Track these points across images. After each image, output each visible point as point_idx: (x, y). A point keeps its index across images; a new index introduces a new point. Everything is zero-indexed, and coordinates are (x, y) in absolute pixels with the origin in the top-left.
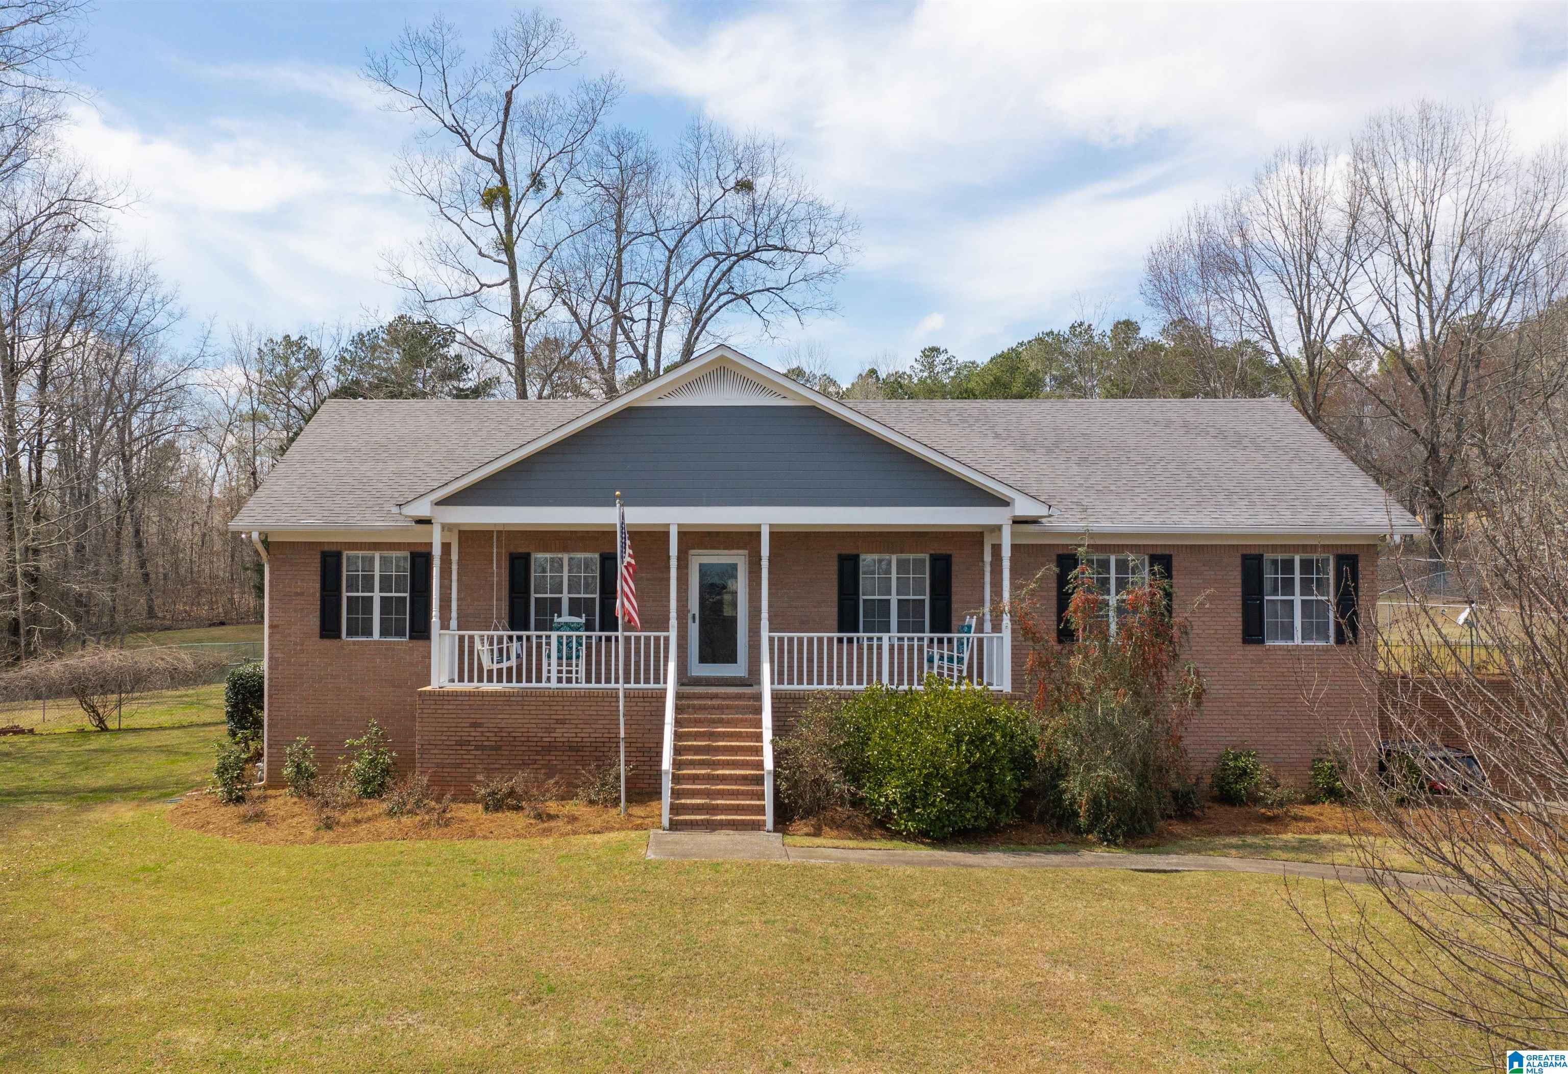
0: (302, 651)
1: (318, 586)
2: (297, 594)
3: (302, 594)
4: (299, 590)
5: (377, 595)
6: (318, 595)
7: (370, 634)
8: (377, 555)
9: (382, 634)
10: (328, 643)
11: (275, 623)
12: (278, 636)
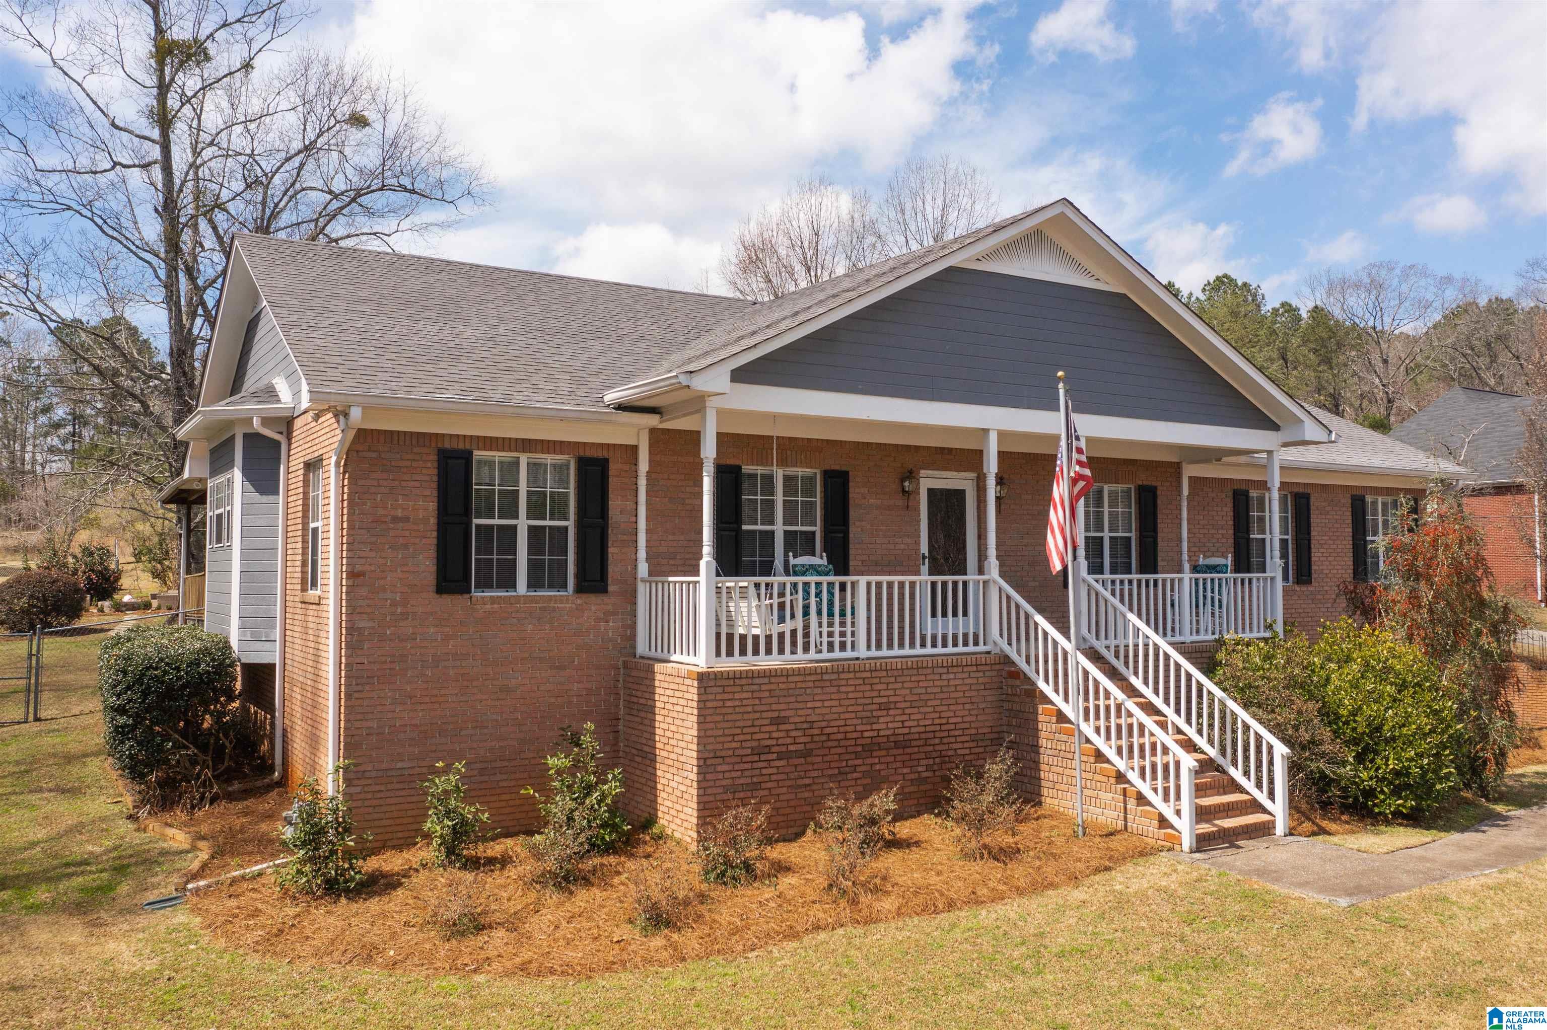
0: (405, 616)
1: (432, 506)
2: (395, 519)
3: (406, 519)
4: (399, 513)
5: (523, 524)
6: (433, 521)
7: (514, 586)
8: (524, 460)
9: (533, 584)
10: (448, 600)
11: (358, 568)
12: (363, 592)
